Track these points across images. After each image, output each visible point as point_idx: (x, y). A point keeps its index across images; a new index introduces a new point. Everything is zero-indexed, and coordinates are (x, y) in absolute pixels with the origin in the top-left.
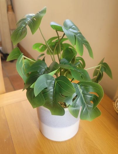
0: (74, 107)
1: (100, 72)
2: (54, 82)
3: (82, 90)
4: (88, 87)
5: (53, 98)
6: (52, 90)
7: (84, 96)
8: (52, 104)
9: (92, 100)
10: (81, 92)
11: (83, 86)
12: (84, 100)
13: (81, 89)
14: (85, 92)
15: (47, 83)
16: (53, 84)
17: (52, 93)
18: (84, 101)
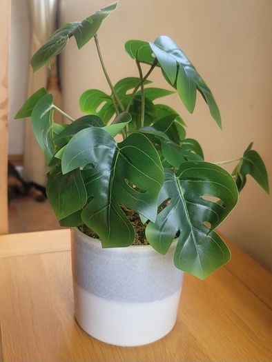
0: (161, 230)
1: (239, 177)
2: (113, 151)
3: (184, 191)
4: (200, 181)
5: (109, 196)
6: (107, 173)
7: (188, 206)
8: (106, 213)
9: (208, 217)
10: (183, 194)
11: (188, 179)
12: (187, 215)
13: (183, 187)
14: (193, 195)
15: (96, 151)
16: (109, 157)
17: (106, 182)
18: (189, 220)
